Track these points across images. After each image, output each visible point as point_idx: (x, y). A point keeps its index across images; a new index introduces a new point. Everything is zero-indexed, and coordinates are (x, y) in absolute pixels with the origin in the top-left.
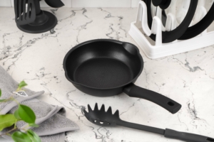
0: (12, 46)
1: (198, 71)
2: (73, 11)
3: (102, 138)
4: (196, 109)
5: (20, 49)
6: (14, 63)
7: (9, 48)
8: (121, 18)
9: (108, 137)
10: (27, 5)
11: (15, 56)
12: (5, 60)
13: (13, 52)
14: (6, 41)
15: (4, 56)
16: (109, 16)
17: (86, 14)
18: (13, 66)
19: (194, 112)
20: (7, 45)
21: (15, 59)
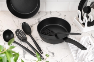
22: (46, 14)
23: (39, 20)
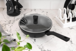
0: (11, 20)
1: (73, 29)
2: (31, 10)
3: (41, 49)
4: (72, 41)
5: (14, 21)
6: (12, 25)
7: (10, 21)
8: (47, 12)
9: (43, 48)
10: (11, 8)
11: (13, 23)
12: (9, 24)
13: (12, 22)
14: (9, 19)
15: (9, 23)
16: (43, 12)
17: (35, 11)
18: (12, 26)
19: (71, 41)
20: (10, 20)
21: (12, 24)
22: (31, 11)
23: (25, 15)
